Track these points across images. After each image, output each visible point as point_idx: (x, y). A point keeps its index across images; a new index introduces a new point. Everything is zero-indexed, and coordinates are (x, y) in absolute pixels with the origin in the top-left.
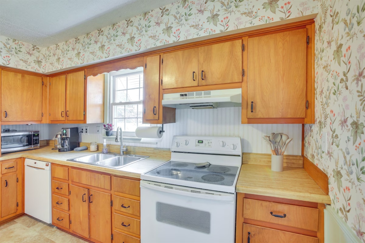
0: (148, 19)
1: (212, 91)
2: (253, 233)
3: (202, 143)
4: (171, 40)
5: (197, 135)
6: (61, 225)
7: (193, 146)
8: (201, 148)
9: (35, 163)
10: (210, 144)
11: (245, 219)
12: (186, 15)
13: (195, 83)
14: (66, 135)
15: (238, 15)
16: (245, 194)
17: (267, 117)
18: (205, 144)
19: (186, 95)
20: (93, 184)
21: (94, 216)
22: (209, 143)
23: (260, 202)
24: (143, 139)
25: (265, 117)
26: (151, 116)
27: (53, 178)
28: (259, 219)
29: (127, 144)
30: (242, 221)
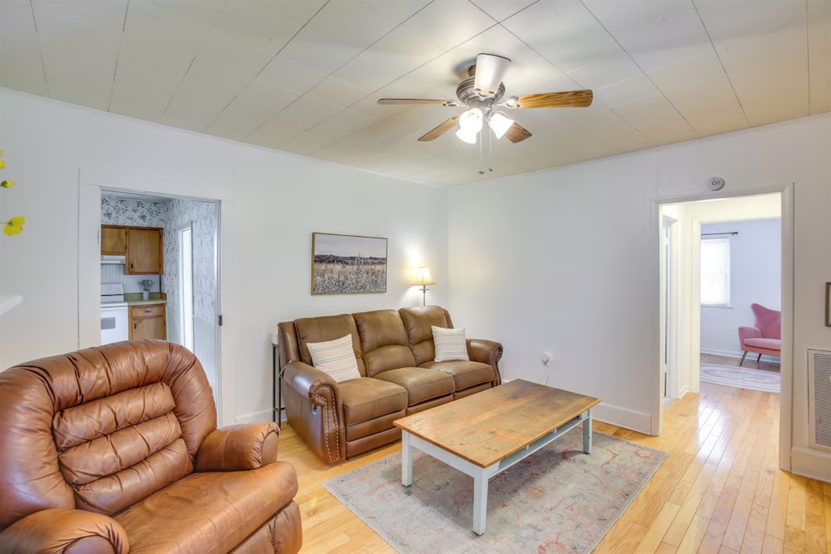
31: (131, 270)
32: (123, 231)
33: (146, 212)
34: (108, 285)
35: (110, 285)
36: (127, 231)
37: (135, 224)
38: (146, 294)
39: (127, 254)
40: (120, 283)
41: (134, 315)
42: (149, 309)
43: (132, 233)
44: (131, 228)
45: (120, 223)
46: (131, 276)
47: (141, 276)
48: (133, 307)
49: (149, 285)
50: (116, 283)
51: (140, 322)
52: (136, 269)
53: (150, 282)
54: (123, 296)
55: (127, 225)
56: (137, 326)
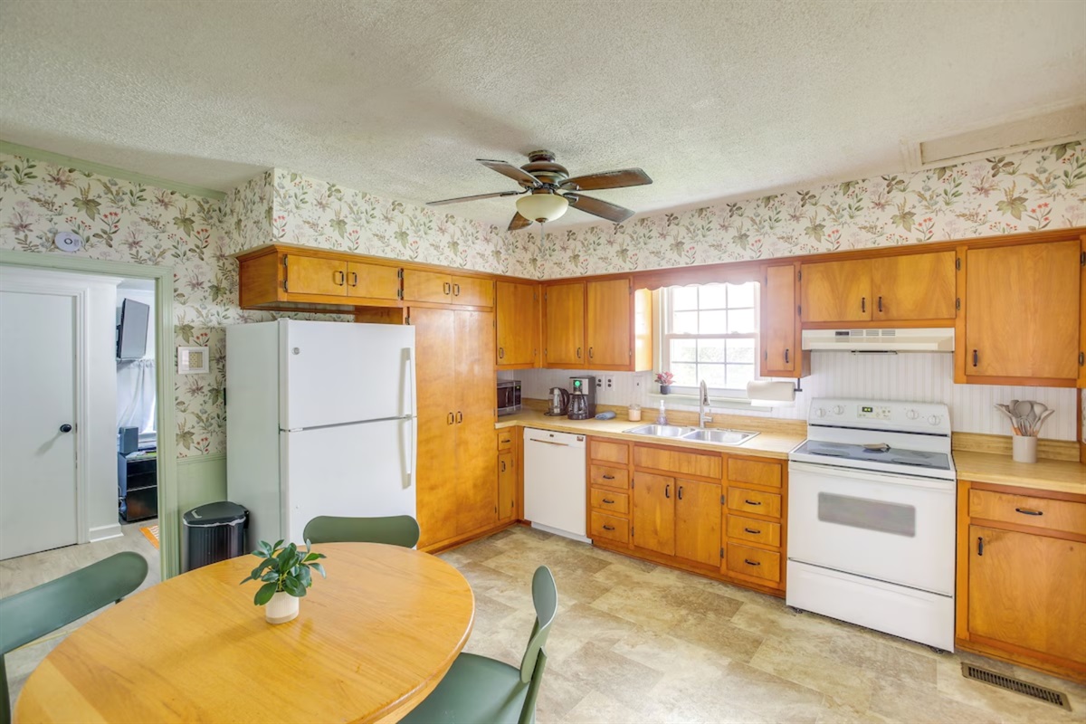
0: (774, 208)
1: (897, 331)
2: (987, 539)
3: (871, 411)
4: (823, 247)
5: (865, 399)
6: (610, 538)
7: (852, 416)
8: (869, 421)
9: (552, 436)
10: (887, 414)
11: (972, 518)
12: (850, 208)
13: (866, 316)
14: (581, 390)
15: (951, 216)
16: (972, 482)
17: (1005, 375)
18: (878, 414)
19: (847, 333)
20: (685, 470)
21: (685, 521)
22: (884, 412)
23: (998, 495)
24: (755, 403)
25: (1000, 375)
26: (778, 363)
27: (590, 461)
28: (996, 519)
29: (714, 410)
30: (968, 521)
31: (971, 369)
32: (949, 258)
33: (1022, 184)
34: (909, 407)
35: (914, 407)
36: (962, 257)
37: (986, 232)
38: (1023, 448)
39: (960, 323)
40: (941, 403)
41: (977, 509)
42: (1032, 504)
43: (976, 259)
44: (973, 245)
45: (938, 236)
46: (976, 387)
47: (1007, 389)
48: (975, 486)
49: (1037, 418)
50: (932, 402)
51: (998, 538)
52: (989, 365)
53: (1037, 409)
54: (948, 440)
55: (957, 236)
56: (986, 549)
